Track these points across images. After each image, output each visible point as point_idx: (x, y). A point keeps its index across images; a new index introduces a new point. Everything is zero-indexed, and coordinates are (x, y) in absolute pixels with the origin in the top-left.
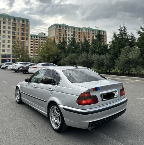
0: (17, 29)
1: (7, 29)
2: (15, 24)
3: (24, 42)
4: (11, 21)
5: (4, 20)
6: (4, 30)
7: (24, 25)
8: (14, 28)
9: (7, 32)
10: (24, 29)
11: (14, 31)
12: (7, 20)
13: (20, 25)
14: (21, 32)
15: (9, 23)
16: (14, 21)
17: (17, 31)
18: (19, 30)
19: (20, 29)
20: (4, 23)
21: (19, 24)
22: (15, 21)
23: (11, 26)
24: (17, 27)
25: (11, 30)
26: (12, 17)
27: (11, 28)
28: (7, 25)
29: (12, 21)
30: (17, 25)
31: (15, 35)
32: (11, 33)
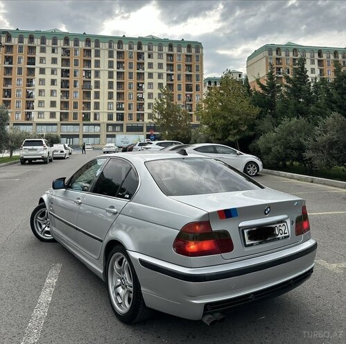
0: (176, 67)
1: (155, 70)
2: (171, 55)
3: (191, 95)
4: (164, 51)
5: (149, 49)
6: (150, 71)
7: (190, 56)
8: (170, 66)
9: (155, 76)
10: (191, 66)
11: (169, 72)
12: (155, 49)
13: (183, 58)
14: (184, 72)
15: (160, 56)
16: (169, 50)
17: (176, 72)
18: (179, 70)
19: (183, 67)
20: (150, 56)
21: (179, 56)
22: (172, 50)
23: (164, 61)
24: (176, 63)
25: (164, 71)
26: (166, 40)
27: (165, 67)
28: (155, 61)
29: (166, 50)
30: (176, 58)
31: (172, 80)
32: (165, 76)
